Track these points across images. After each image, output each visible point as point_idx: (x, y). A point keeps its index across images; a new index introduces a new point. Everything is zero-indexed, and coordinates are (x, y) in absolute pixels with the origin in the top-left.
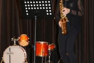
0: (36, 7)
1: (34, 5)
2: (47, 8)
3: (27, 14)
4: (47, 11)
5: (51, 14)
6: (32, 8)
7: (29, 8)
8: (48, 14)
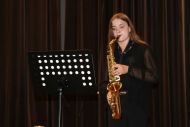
0: (62, 70)
1: (58, 67)
2: (83, 73)
3: (44, 85)
4: (84, 78)
5: (90, 84)
6: (53, 73)
7: (48, 73)
8: (84, 84)
